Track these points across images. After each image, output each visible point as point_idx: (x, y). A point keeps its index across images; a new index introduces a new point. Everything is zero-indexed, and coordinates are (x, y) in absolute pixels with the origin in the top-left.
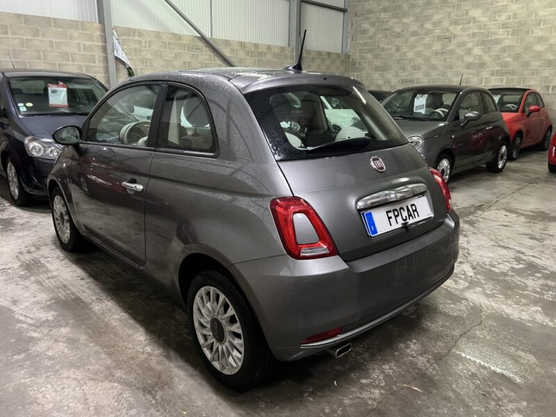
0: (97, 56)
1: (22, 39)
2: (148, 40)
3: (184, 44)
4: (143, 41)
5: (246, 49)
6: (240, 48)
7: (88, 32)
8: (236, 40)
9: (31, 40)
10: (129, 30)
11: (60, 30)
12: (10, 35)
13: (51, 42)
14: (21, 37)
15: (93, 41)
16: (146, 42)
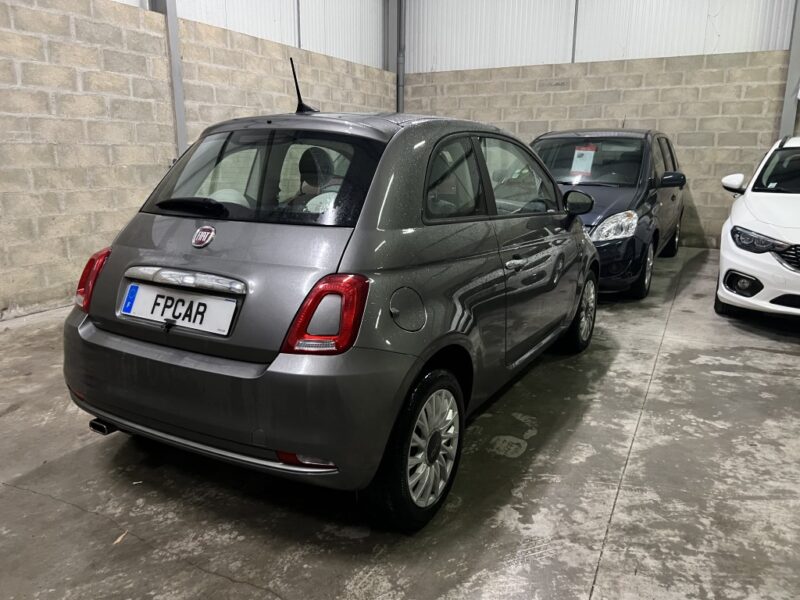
0: (766, 103)
1: (657, 90)
7: (760, 67)
9: (668, 90)
11: (715, 70)
12: (643, 88)
13: (697, 89)
14: (658, 87)
15: (765, 79)
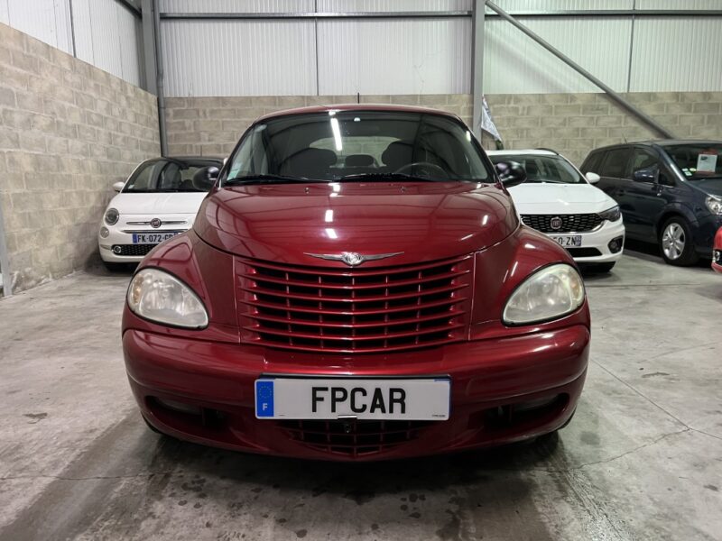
2: (526, 106)
3: (579, 106)
4: (521, 108)
5: (686, 101)
6: (674, 101)
8: (667, 91)
10: (504, 96)
16: (524, 108)
